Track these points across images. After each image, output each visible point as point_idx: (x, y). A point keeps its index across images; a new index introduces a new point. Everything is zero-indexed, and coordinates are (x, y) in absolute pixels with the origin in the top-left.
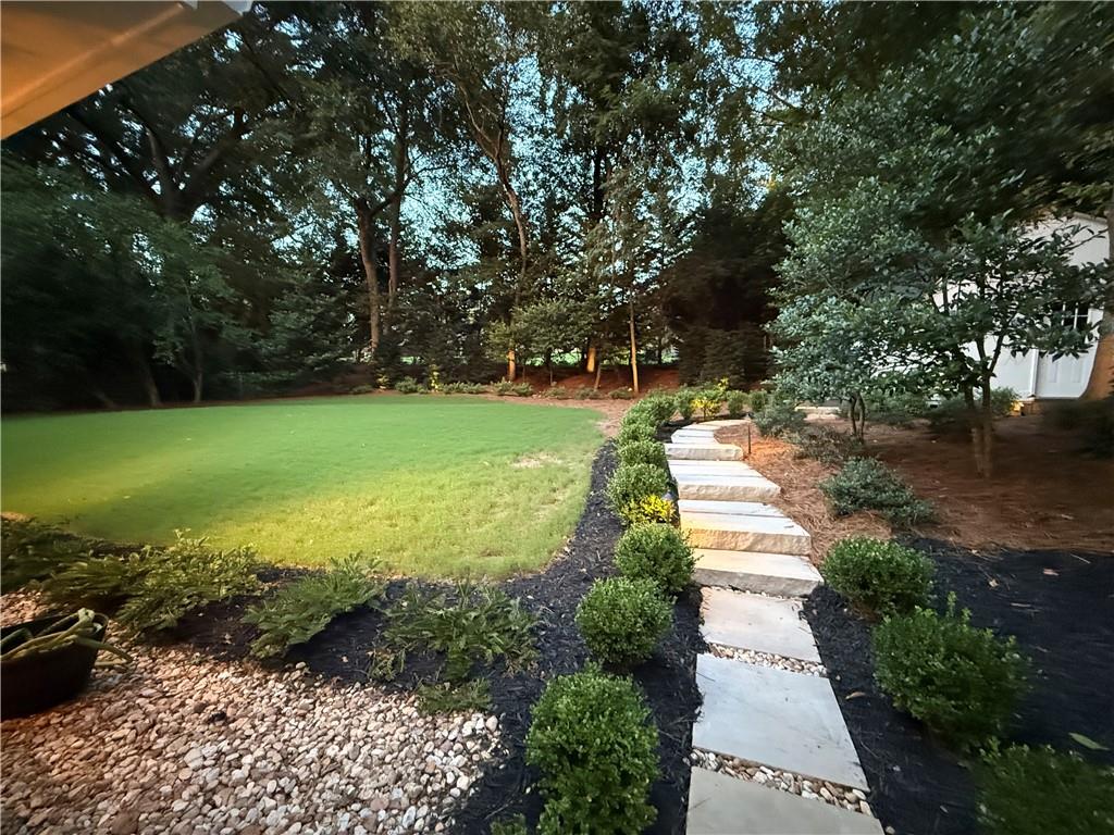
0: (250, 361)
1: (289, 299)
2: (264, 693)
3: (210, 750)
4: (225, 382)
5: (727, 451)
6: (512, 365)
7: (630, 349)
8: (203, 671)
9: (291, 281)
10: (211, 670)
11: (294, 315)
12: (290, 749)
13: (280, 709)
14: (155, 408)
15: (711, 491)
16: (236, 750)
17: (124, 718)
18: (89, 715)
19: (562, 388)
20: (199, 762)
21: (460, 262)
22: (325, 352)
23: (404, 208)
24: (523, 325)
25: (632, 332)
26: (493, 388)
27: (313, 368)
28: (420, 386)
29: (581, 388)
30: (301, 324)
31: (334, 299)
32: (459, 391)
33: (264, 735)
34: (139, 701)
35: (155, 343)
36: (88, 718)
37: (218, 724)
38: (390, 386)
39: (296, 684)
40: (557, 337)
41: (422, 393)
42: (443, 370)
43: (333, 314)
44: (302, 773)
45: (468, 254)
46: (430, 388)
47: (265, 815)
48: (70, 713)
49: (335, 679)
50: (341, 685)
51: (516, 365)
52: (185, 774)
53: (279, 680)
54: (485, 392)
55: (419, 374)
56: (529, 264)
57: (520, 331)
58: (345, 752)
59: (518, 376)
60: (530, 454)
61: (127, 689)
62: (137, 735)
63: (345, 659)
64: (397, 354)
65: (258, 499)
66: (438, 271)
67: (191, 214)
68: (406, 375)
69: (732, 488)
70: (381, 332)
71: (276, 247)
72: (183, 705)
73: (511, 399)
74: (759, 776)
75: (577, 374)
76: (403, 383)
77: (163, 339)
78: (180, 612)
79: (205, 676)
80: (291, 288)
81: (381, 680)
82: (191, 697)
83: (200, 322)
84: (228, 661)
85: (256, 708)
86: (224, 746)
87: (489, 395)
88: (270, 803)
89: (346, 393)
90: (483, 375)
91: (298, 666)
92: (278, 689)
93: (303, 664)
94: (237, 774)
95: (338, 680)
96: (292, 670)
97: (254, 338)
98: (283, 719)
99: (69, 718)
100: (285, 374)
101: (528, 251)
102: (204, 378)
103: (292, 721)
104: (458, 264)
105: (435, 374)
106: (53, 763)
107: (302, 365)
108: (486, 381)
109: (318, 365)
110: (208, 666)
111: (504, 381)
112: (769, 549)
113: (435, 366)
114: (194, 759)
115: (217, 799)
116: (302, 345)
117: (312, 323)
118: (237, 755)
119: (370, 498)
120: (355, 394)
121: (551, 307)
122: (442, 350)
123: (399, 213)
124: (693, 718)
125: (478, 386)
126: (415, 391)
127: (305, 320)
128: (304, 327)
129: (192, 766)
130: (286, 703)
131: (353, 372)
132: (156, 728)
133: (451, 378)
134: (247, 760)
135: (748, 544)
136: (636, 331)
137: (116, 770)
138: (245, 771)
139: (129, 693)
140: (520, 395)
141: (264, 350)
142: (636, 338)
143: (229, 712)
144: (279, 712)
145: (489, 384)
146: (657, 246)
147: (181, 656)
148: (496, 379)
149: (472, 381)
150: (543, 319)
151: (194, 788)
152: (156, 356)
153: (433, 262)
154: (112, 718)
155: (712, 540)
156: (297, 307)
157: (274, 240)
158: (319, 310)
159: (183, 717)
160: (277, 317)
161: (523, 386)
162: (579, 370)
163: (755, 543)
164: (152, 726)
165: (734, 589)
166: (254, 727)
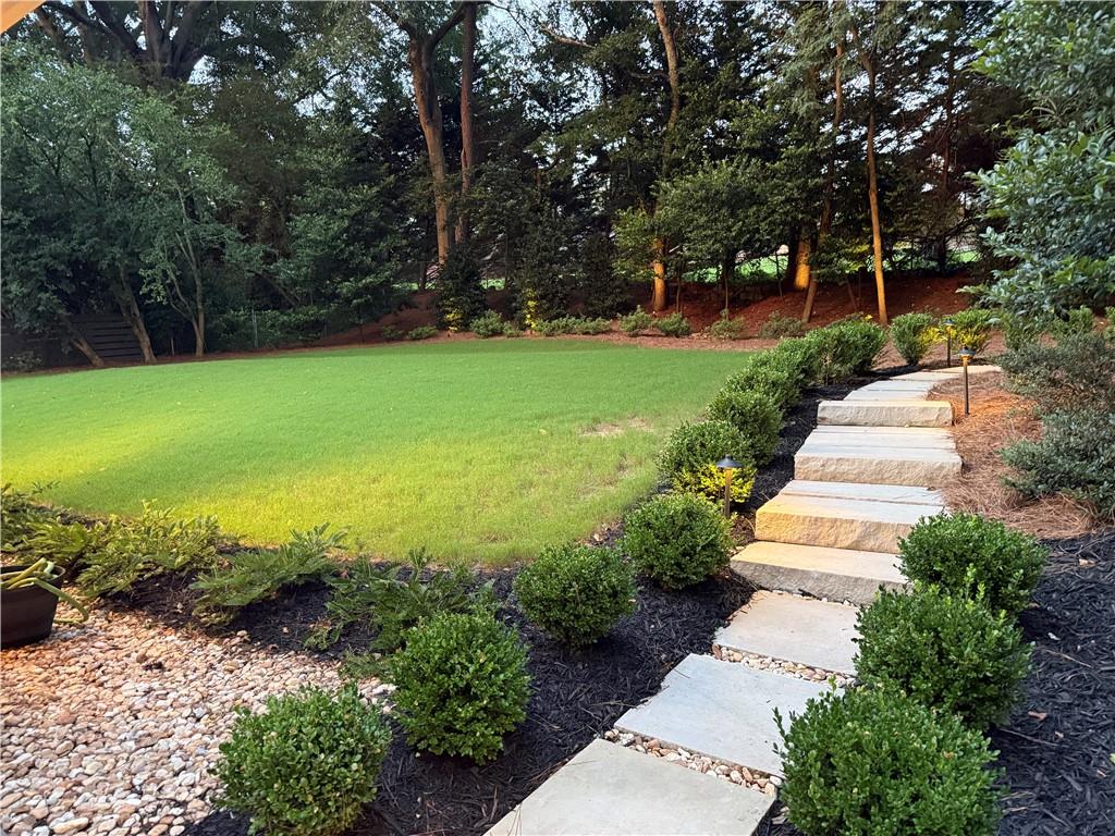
0: (267, 293)
1: (315, 195)
2: (201, 653)
3: (144, 686)
4: (233, 327)
5: (924, 410)
6: (659, 284)
7: (871, 242)
8: (152, 633)
9: (316, 166)
10: (160, 634)
11: (320, 220)
12: (211, 692)
13: (212, 665)
14: (148, 364)
15: (845, 467)
16: (164, 689)
17: (76, 659)
18: (49, 655)
19: (740, 320)
20: (133, 692)
21: (576, 108)
22: (366, 274)
23: (485, 25)
24: (672, 212)
25: (874, 208)
26: (624, 323)
27: (348, 301)
28: (507, 325)
29: (775, 317)
30: (331, 233)
31: (375, 189)
32: (568, 330)
33: (191, 681)
34: (92, 650)
35: (142, 272)
36: (48, 656)
37: (155, 671)
38: (464, 326)
39: (234, 649)
40: (729, 229)
41: (511, 336)
42: (543, 297)
43: (375, 214)
44: (215, 707)
45: (589, 92)
46: (524, 328)
47: (174, 727)
48: (34, 651)
49: (271, 646)
50: (275, 651)
51: (666, 282)
52: (118, 698)
53: (219, 644)
54: (608, 332)
55: (508, 307)
56: (683, 100)
57: (667, 225)
58: (258, 697)
59: (669, 303)
60: (617, 419)
61: (83, 640)
62: (86, 672)
63: (285, 630)
64: (473, 276)
65: (243, 472)
66: (542, 126)
67: (187, 74)
68: (486, 308)
69: (880, 463)
70: (452, 238)
71: (302, 111)
72: (128, 656)
73: (651, 342)
74: (672, 756)
75: (776, 294)
76: (482, 321)
77: (151, 267)
78: (133, 576)
79: (153, 637)
80: (314, 177)
81: (315, 650)
82: (137, 652)
83: (195, 239)
84: (177, 627)
85: (193, 663)
86: (156, 685)
87: (616, 336)
88: (181, 721)
89: (400, 339)
90: (608, 303)
91: (239, 633)
92: (215, 648)
93: (245, 632)
94: (160, 703)
95: (273, 648)
96: (231, 637)
97: (269, 258)
98: (213, 672)
99: (33, 655)
100: (313, 310)
101: (681, 80)
102: (206, 320)
103: (221, 674)
104: (574, 111)
105: (531, 303)
106: (19, 681)
107: (335, 296)
108: (609, 314)
109: (358, 294)
110: (158, 630)
111: (640, 312)
112: (886, 546)
113: (529, 292)
114: (128, 689)
115: (140, 715)
116: (334, 265)
117: (346, 230)
118: (165, 692)
119: (374, 473)
120: (414, 339)
121: (719, 175)
122: (541, 264)
123: (475, 35)
124: (634, 703)
125: (601, 323)
126: (501, 334)
127: (335, 227)
128: (334, 238)
129: (125, 694)
130: (220, 662)
131: (409, 305)
132: (102, 669)
133: (553, 312)
134: (173, 695)
135: (853, 537)
136: (883, 210)
137: (65, 690)
138: (169, 702)
139: (84, 644)
140: (668, 334)
141: (282, 276)
142: (881, 220)
143: (167, 665)
144: (211, 666)
145: (615, 318)
146: (940, 37)
147: (134, 620)
148: (627, 308)
149: (588, 314)
150: (706, 199)
151: (124, 707)
152: (144, 290)
153: (534, 112)
154: (67, 659)
155: (799, 531)
156: (324, 207)
157: (298, 101)
158: (355, 208)
159: (127, 664)
160: (300, 222)
161: (673, 319)
162: (783, 285)
163: (865, 536)
164: (99, 667)
165: (804, 594)
166: (185, 676)
